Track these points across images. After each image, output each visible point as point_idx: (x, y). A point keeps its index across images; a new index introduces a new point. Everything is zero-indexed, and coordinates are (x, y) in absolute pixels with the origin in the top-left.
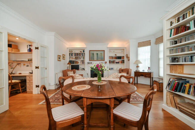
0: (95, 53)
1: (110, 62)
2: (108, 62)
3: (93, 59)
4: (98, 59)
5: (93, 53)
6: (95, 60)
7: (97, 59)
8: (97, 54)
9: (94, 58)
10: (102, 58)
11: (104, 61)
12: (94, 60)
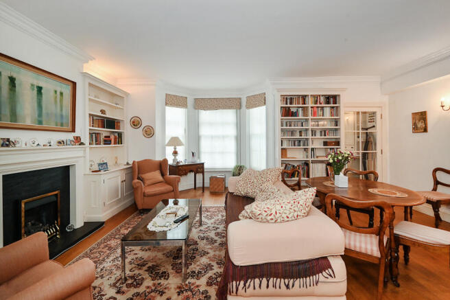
0: (26, 80)
1: (95, 138)
2: (86, 139)
3: (14, 115)
4: (44, 118)
5: (12, 80)
6: (28, 122)
7: (40, 122)
8: (40, 89)
9: (19, 111)
10: (62, 116)
11: (74, 131)
12: (20, 124)
